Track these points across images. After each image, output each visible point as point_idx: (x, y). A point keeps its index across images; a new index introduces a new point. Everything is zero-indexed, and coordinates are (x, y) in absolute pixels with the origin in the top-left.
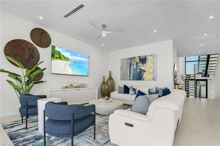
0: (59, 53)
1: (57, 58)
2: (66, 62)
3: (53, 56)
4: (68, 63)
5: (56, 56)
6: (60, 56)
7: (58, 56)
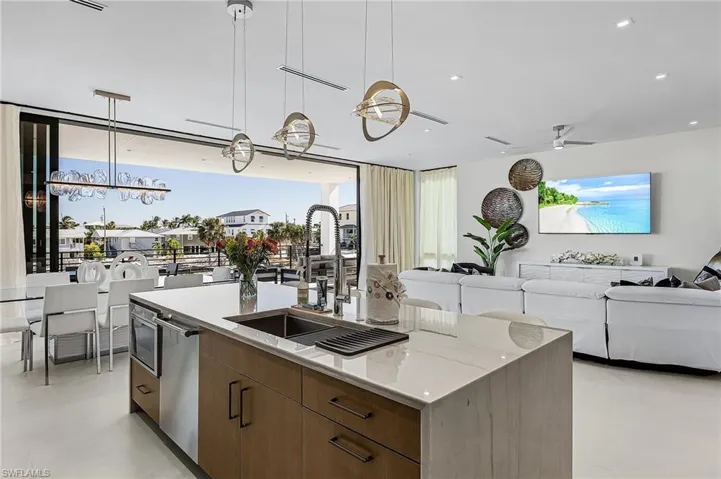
0: (553, 192)
1: (548, 202)
2: (569, 206)
3: (541, 199)
4: (575, 207)
5: (546, 199)
6: (555, 197)
7: (551, 198)
